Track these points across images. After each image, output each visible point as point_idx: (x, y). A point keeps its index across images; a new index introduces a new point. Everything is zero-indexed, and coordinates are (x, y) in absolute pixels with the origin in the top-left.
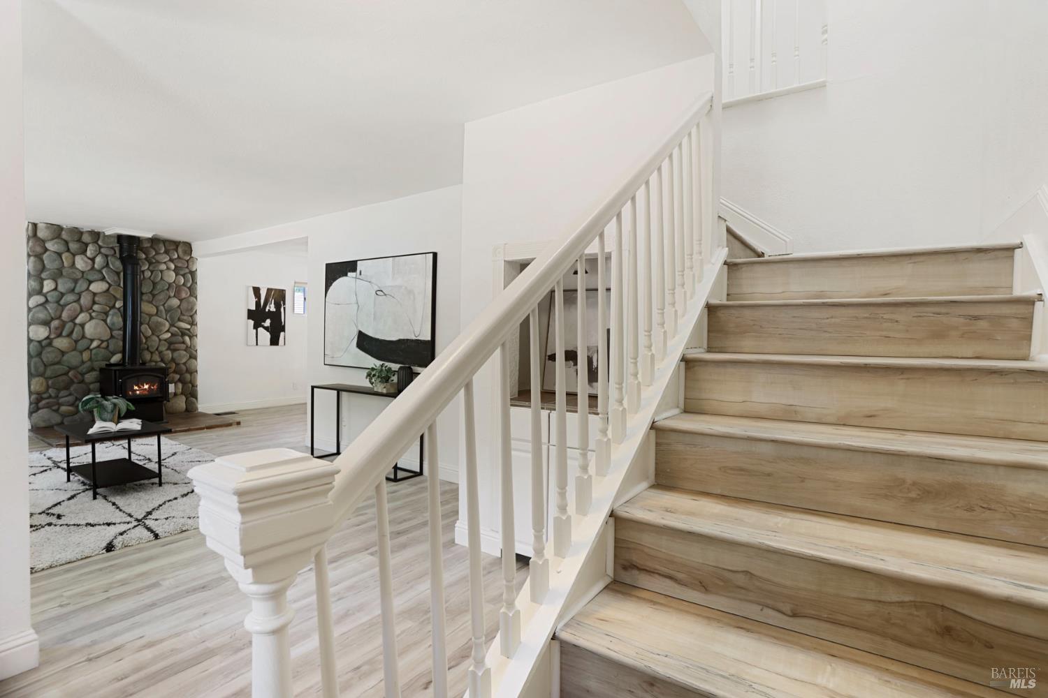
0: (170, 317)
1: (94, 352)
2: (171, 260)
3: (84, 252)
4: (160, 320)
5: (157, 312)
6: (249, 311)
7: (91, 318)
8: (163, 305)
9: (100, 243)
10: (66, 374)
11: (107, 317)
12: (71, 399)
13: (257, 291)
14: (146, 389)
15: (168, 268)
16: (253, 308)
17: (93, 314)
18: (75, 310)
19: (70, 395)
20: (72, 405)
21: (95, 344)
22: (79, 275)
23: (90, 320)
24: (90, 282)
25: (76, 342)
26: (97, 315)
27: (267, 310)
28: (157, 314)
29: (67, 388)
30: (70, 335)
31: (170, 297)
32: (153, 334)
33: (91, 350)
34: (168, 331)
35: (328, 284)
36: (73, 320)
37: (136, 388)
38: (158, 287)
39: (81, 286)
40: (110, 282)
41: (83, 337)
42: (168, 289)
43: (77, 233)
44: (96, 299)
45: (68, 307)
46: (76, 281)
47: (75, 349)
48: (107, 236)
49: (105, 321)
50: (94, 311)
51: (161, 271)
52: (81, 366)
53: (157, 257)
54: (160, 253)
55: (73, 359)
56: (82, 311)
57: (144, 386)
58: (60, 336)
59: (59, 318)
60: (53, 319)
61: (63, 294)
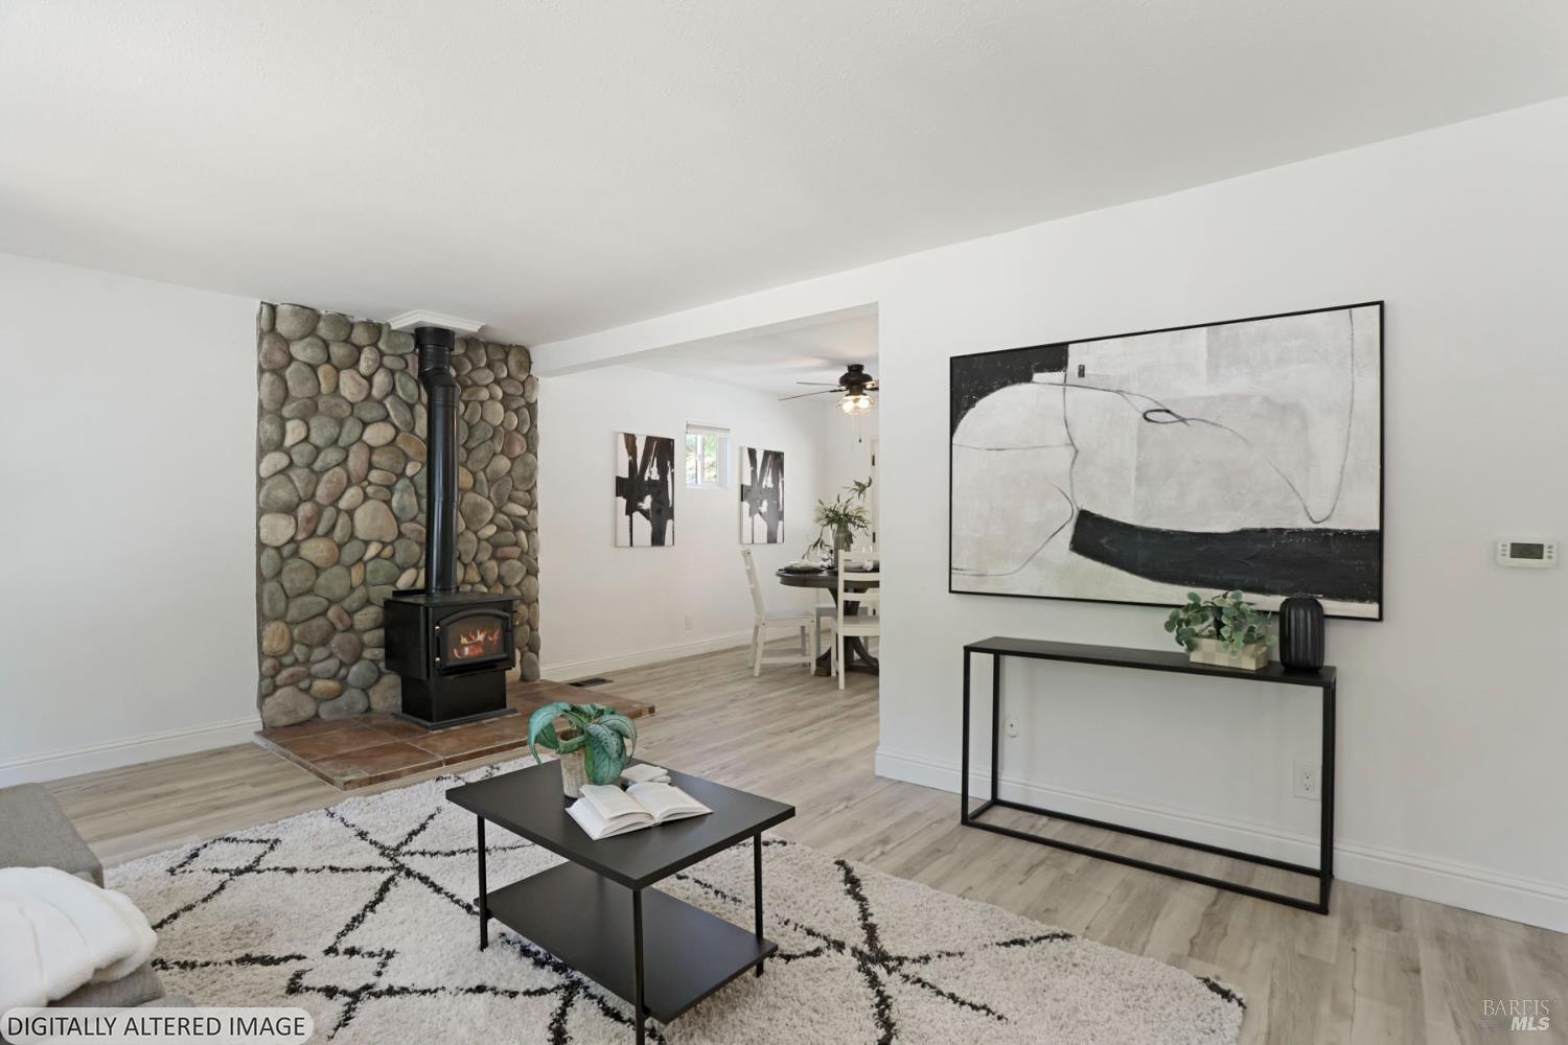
0: (496, 494)
1: (370, 566)
2: (497, 381)
3: (355, 364)
4: (480, 499)
5: (474, 485)
6: (619, 480)
7: (366, 498)
8: (484, 470)
9: (381, 345)
10: (324, 613)
11: (392, 494)
12: (332, 664)
13: (630, 440)
14: (479, 642)
15: (492, 398)
16: (625, 475)
17: (370, 490)
18: (339, 482)
19: (331, 656)
20: (333, 677)
21: (373, 550)
22: (346, 409)
23: (364, 501)
24: (365, 425)
25: (340, 546)
26: (375, 493)
27: (646, 479)
28: (473, 489)
29: (324, 643)
30: (329, 533)
31: (494, 454)
32: (467, 528)
33: (365, 564)
34: (492, 521)
35: (959, 406)
36: (335, 502)
37: (464, 640)
38: (477, 434)
39: (351, 430)
40: (397, 424)
41: (352, 536)
42: (492, 439)
43: (343, 323)
44: (375, 458)
45: (326, 477)
46: (341, 423)
47: (337, 563)
48: (394, 331)
49: (388, 503)
50: (370, 484)
51: (482, 403)
52: (348, 596)
53: (474, 375)
54: (480, 368)
55: (333, 582)
56: (349, 483)
57: (476, 636)
58: (312, 535)
59: (312, 497)
60: (301, 501)
61: (318, 450)
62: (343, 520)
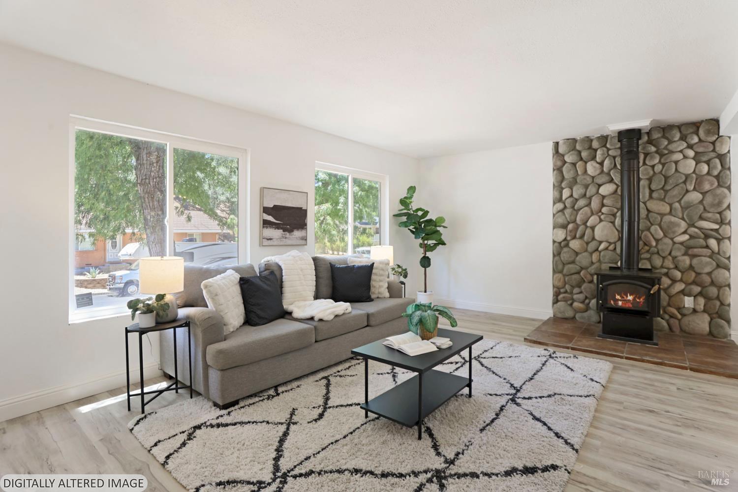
0: (688, 215)
1: (602, 254)
2: (690, 147)
3: (594, 158)
4: (673, 219)
5: (671, 210)
7: (601, 221)
8: (679, 202)
9: (608, 146)
10: (579, 273)
11: (615, 219)
12: (581, 296)
14: (629, 300)
15: (685, 157)
17: (602, 217)
18: (586, 214)
19: (581, 292)
20: (583, 302)
21: (602, 247)
22: (589, 180)
23: (600, 222)
24: (600, 186)
25: (587, 243)
26: (605, 218)
28: (670, 213)
29: (579, 286)
30: (582, 237)
31: (687, 191)
32: (665, 236)
33: (600, 252)
34: (685, 232)
36: (585, 223)
37: (618, 297)
38: (671, 181)
39: (592, 190)
40: (617, 182)
41: (593, 239)
42: (685, 182)
43: (588, 140)
44: (605, 201)
45: (580, 212)
46: (586, 187)
47: (586, 251)
49: (613, 223)
50: (603, 214)
51: (676, 163)
52: (590, 266)
53: (672, 147)
54: (675, 141)
55: (583, 260)
56: (592, 214)
57: (627, 296)
58: (574, 238)
59: (574, 221)
60: (569, 223)
61: (577, 200)
62: (588, 231)
